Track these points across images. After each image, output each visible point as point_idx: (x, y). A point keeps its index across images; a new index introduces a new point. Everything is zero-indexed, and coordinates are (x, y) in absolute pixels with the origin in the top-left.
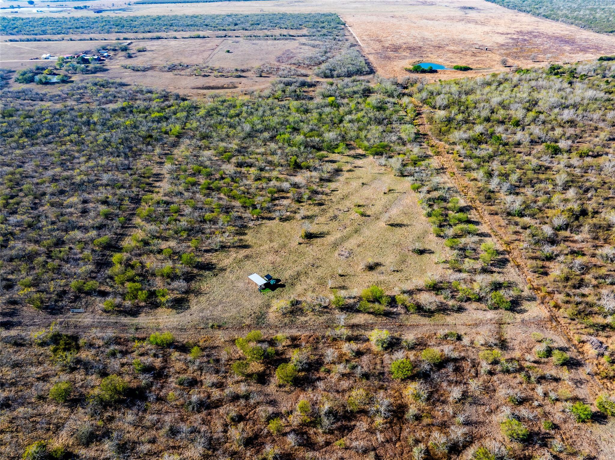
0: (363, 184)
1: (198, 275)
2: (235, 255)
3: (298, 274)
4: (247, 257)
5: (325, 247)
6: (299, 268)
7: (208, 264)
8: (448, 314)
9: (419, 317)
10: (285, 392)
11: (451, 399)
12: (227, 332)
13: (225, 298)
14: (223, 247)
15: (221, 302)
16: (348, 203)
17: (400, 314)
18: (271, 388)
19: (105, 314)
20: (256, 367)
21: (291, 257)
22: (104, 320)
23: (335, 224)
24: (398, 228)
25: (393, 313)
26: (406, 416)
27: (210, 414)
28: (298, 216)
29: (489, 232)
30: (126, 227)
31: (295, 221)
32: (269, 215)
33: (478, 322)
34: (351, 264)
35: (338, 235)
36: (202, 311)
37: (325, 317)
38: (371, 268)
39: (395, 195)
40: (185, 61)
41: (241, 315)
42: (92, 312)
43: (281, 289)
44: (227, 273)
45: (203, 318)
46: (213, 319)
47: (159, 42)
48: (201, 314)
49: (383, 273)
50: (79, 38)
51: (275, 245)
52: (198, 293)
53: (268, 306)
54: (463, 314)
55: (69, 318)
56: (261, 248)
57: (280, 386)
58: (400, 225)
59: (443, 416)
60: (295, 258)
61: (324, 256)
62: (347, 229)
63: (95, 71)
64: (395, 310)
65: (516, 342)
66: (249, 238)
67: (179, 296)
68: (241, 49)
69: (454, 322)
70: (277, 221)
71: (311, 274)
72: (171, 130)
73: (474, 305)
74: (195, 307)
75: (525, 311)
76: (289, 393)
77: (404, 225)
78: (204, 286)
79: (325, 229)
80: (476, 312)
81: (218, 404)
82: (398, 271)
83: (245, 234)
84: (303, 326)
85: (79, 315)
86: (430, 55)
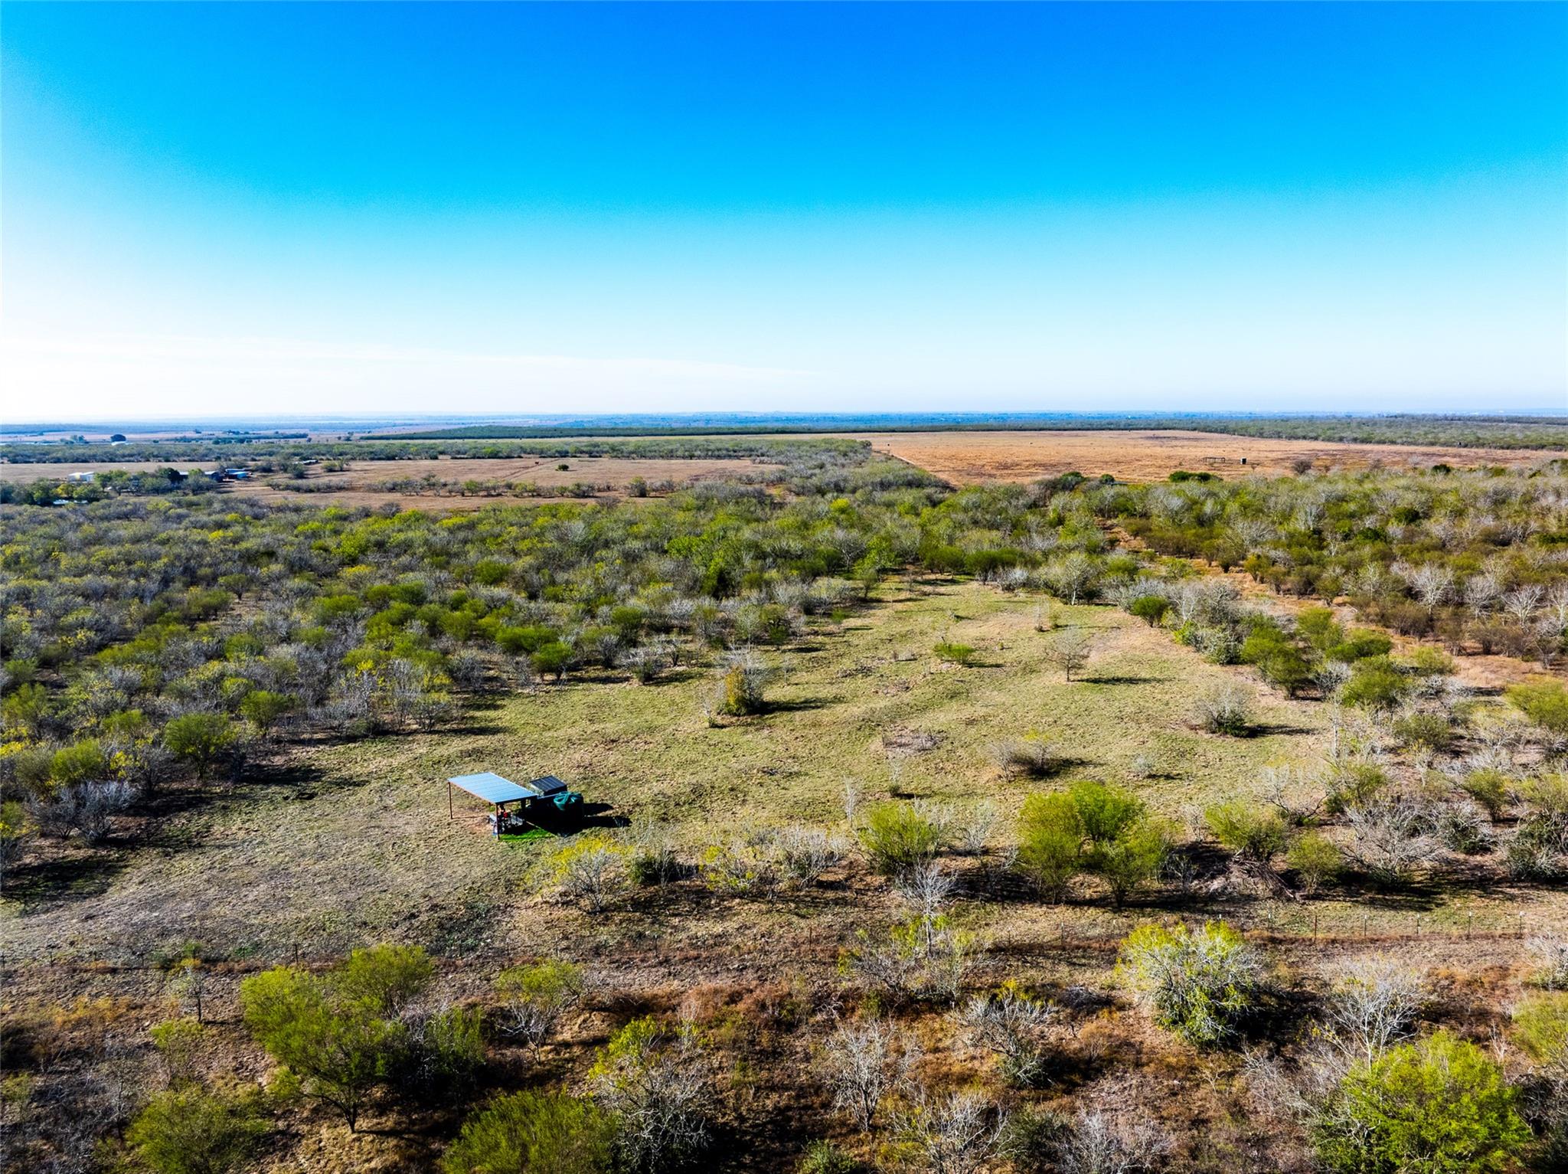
0: (958, 617)
1: (223, 798)
2: (423, 750)
3: (698, 792)
4: (477, 755)
5: (822, 730)
6: (705, 777)
7: (294, 770)
8: (1512, 898)
13: (306, 860)
14: (385, 732)
15: (275, 873)
16: (910, 647)
17: (1250, 899)
20: (341, 1154)
21: (673, 752)
23: (865, 682)
24: (1122, 687)
25: (1212, 897)
28: (718, 671)
31: (703, 681)
32: (604, 674)
34: (949, 766)
35: (881, 703)
36: (157, 902)
37: (828, 919)
38: (1040, 770)
39: (1082, 632)
44: (361, 793)
45: (142, 928)
46: (196, 934)
48: (141, 915)
51: (611, 728)
52: (183, 845)
56: (548, 734)
58: (1131, 681)
60: (692, 755)
61: (822, 750)
62: (916, 691)
64: (1216, 884)
66: (508, 714)
67: (81, 855)
70: (636, 682)
71: (758, 793)
74: (132, 889)
77: (1145, 680)
78: (232, 826)
79: (824, 692)
82: (1169, 777)
83: (496, 707)
84: (700, 957)
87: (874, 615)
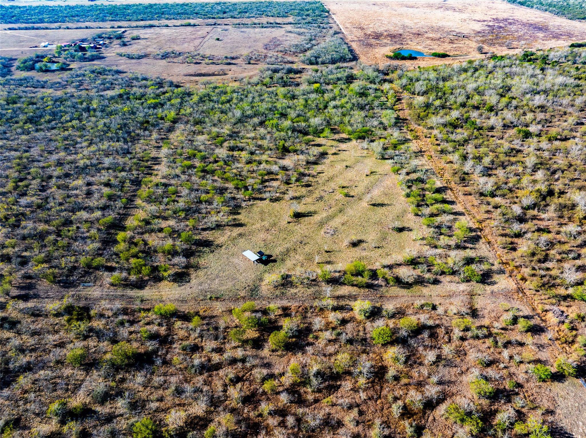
0: (347, 166)
1: (197, 252)
2: (229, 234)
3: (288, 251)
4: (240, 235)
5: (312, 226)
6: (288, 245)
7: (206, 241)
8: (425, 286)
9: (398, 289)
10: (278, 356)
11: (426, 362)
12: (224, 303)
13: (221, 273)
14: (219, 226)
15: (217, 276)
16: (333, 185)
17: (382, 286)
18: (265, 352)
19: (112, 288)
20: (252, 334)
21: (281, 235)
22: (111, 293)
23: (321, 204)
24: (379, 208)
25: (375, 285)
26: (386, 377)
27: (210, 376)
28: (287, 197)
29: (463, 211)
30: (128, 208)
31: (284, 201)
32: (260, 196)
33: (451, 294)
34: (336, 241)
35: (324, 215)
36: (201, 284)
37: (312, 289)
38: (355, 244)
39: (377, 177)
40: (177, 48)
41: (237, 288)
42: (101, 286)
43: (272, 264)
44: (223, 249)
45: (201, 290)
46: (211, 292)
47: (152, 30)
48: (200, 287)
49: (365, 249)
50: (75, 26)
51: (266, 224)
52: (197, 267)
53: (261, 280)
54: (438, 286)
55: (79, 291)
56: (254, 227)
57: (273, 351)
58: (382, 205)
59: (419, 376)
60: (285, 236)
61: (311, 234)
62: (332, 209)
63: (92, 59)
64: (376, 282)
65: (486, 312)
66: (242, 217)
67: (180, 271)
68: (230, 37)
69: (430, 293)
70: (267, 201)
71: (299, 250)
72: (166, 116)
73: (448, 278)
74: (194, 281)
75: (494, 283)
76: (281, 356)
77: (385, 205)
78: (202, 261)
79: (312, 208)
80: (449, 284)
81: (218, 367)
82: (379, 248)
83: (239, 214)
84: (293, 297)
85: (89, 289)
86: (410, 42)
87: (325, 163)
